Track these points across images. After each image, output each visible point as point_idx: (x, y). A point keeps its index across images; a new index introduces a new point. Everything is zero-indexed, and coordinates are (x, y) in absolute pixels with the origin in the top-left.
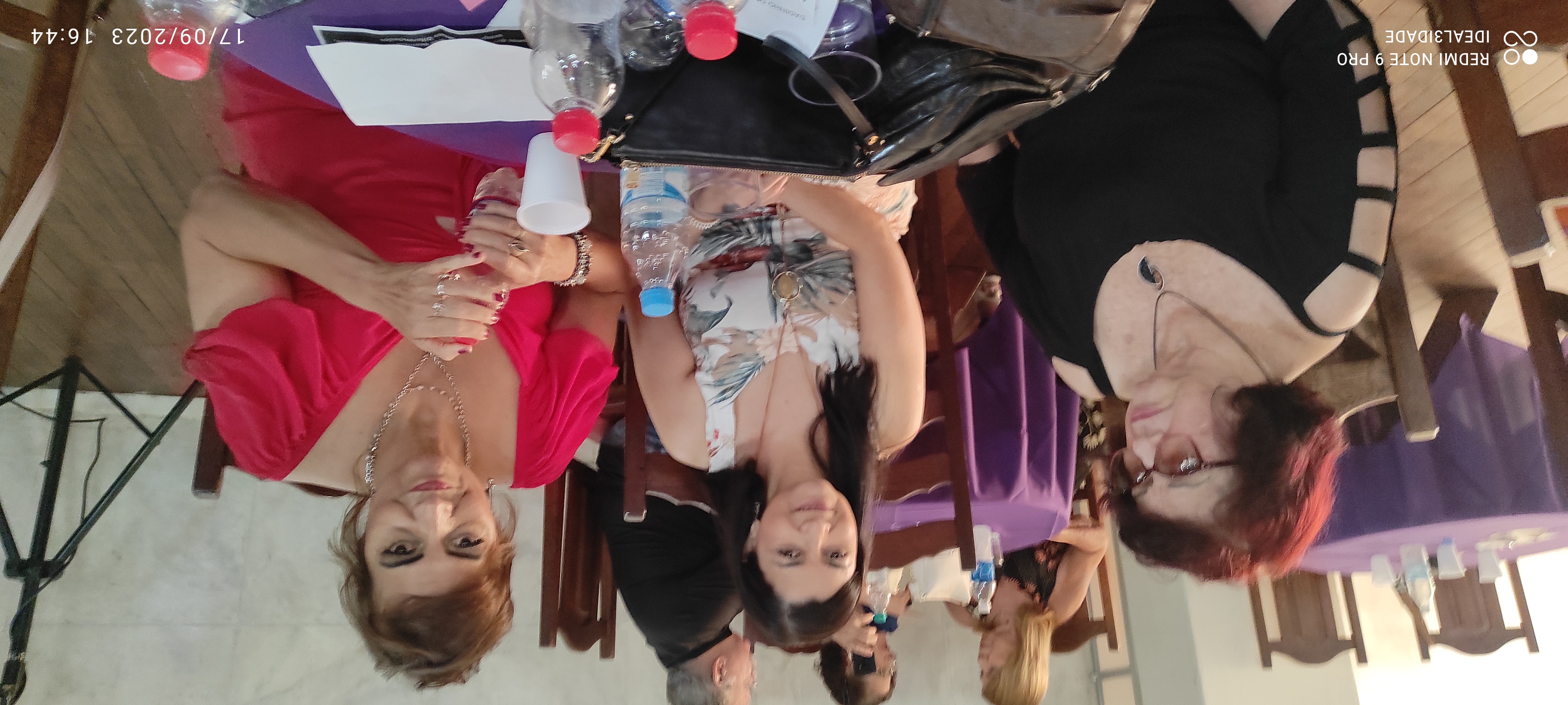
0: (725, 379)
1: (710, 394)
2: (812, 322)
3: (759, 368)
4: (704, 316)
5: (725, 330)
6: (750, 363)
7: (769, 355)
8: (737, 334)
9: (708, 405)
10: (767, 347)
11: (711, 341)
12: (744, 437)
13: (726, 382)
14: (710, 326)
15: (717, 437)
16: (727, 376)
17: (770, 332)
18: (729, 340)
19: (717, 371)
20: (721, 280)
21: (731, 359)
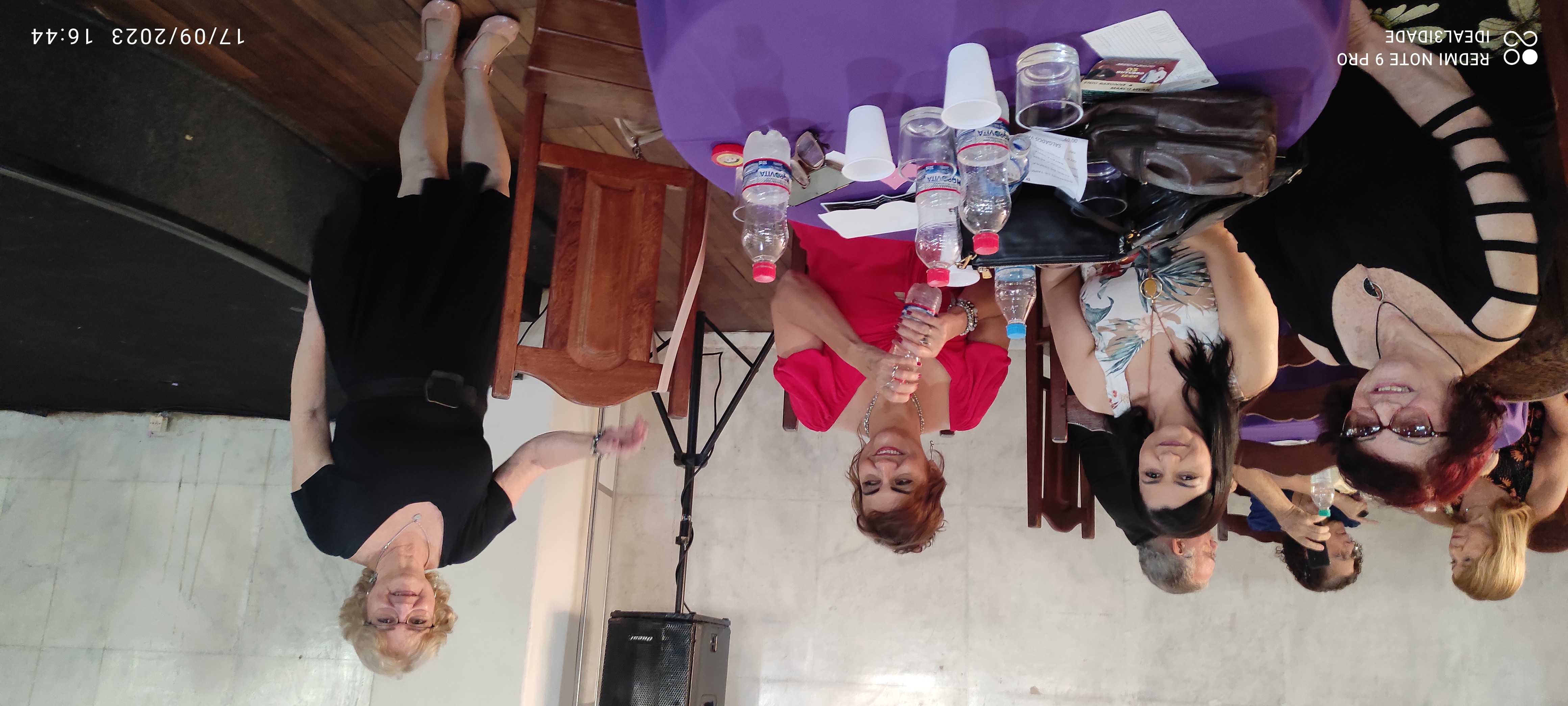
0: (1115, 355)
1: (1107, 366)
2: (1175, 309)
3: (1140, 345)
4: (1095, 312)
5: (1110, 321)
6: (1132, 343)
7: (1146, 336)
8: (1119, 323)
9: (1106, 374)
10: (1143, 330)
11: (1103, 329)
12: (1135, 395)
13: (1116, 357)
14: (1101, 319)
15: (1115, 396)
16: (1117, 353)
17: (1144, 319)
18: (1114, 328)
19: (1109, 350)
20: (1103, 286)
21: (1119, 340)
